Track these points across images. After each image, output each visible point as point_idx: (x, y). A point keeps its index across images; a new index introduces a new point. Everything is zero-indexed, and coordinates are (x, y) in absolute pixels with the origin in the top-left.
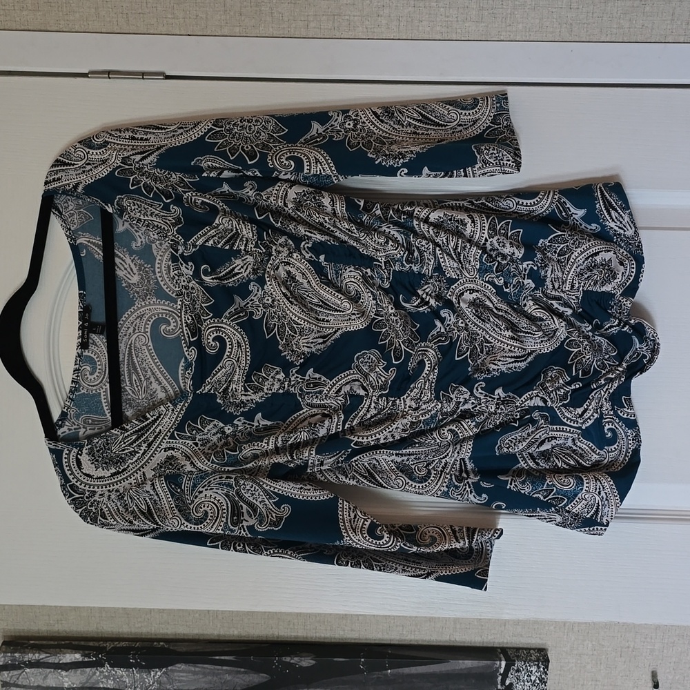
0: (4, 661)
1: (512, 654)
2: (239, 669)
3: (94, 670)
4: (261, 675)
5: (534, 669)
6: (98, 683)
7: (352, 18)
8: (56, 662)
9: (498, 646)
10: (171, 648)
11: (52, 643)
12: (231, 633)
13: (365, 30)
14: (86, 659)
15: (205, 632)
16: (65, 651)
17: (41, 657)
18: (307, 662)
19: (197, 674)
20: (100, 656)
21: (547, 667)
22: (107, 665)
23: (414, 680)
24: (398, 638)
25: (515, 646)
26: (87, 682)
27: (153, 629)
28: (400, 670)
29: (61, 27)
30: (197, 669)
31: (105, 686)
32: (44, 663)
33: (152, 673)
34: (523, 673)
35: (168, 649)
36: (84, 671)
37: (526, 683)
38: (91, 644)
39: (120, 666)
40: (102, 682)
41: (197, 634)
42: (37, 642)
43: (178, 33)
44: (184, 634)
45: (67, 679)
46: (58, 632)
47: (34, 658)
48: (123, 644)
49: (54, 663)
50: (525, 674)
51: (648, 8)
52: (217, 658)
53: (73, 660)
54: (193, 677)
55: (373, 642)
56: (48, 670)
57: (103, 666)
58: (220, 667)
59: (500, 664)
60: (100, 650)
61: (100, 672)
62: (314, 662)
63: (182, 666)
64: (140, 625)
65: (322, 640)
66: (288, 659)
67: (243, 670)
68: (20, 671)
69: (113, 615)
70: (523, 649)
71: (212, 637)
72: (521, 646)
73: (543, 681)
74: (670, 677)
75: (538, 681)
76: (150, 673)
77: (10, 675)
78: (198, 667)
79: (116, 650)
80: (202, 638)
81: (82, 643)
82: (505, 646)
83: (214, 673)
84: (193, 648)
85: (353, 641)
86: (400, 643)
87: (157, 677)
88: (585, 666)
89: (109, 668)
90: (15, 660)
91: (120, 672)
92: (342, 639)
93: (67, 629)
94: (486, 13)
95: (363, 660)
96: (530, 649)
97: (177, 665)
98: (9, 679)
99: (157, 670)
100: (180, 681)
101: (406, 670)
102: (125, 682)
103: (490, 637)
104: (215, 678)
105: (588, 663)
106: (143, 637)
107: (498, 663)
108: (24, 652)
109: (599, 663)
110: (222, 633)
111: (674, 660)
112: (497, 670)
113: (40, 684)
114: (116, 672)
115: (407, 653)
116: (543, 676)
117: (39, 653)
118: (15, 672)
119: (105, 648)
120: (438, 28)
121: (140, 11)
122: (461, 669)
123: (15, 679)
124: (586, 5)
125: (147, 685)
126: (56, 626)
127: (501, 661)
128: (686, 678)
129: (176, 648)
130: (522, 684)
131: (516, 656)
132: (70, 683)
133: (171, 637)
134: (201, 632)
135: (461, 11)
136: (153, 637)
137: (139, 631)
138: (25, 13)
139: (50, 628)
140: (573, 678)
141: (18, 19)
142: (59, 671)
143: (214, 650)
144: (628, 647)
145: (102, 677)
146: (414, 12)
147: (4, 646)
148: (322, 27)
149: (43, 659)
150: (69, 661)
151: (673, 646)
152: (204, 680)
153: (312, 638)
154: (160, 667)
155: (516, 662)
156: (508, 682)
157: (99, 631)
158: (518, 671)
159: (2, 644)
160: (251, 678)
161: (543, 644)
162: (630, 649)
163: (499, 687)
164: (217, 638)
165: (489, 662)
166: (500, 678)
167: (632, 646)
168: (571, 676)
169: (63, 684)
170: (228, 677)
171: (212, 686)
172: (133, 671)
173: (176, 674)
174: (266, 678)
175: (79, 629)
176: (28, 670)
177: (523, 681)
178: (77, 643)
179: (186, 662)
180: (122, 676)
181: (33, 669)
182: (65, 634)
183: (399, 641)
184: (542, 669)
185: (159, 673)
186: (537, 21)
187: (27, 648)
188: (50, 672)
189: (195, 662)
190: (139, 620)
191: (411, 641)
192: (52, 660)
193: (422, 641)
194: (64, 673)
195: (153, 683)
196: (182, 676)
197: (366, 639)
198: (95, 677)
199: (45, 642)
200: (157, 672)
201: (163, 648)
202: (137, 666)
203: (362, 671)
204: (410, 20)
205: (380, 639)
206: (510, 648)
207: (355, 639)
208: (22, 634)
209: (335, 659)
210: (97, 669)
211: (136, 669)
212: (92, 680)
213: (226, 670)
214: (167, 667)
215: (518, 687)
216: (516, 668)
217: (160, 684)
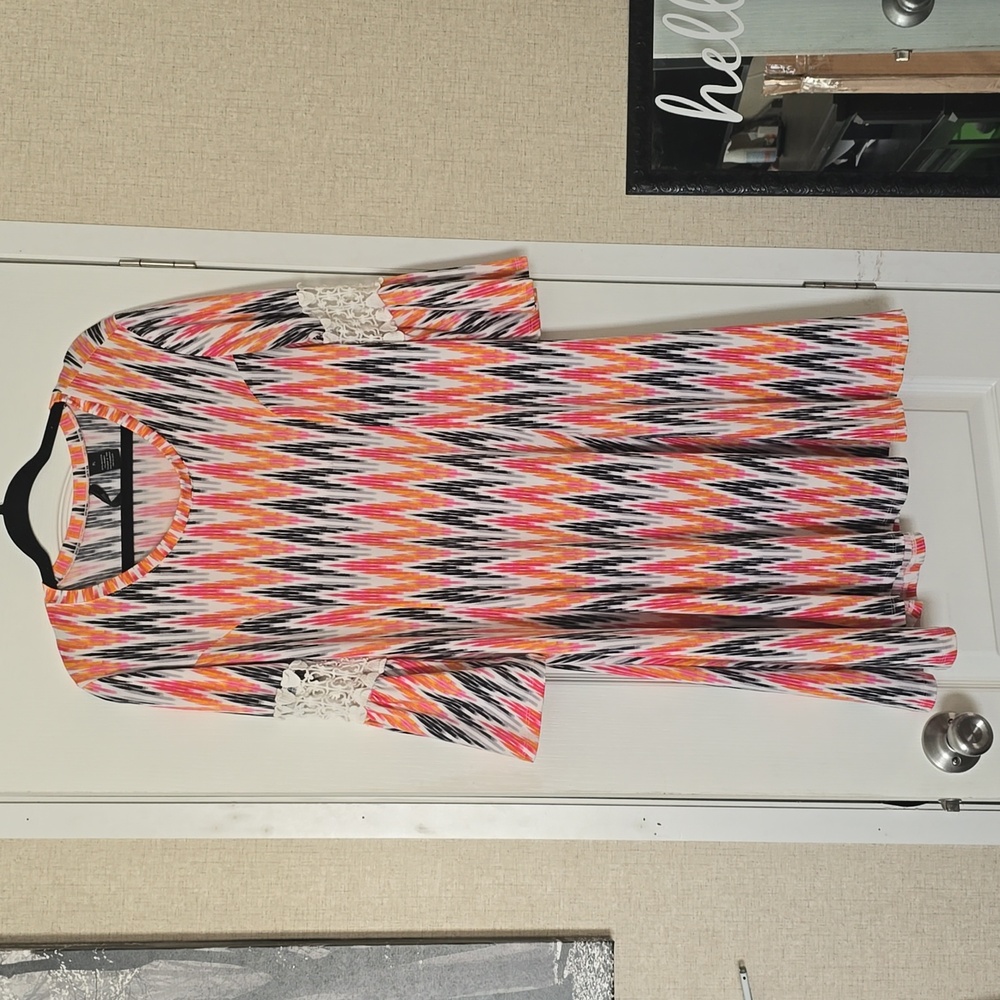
2: (233, 966)
3: (45, 974)
4: (260, 974)
5: (596, 951)
6: (49, 994)
14: (38, 958)
18: (319, 952)
19: (179, 977)
21: (612, 950)
22: (63, 966)
26: (34, 993)
27: (125, 927)
28: (436, 960)
30: (179, 968)
31: (57, 998)
33: (121, 976)
34: (584, 957)
37: (589, 973)
39: (79, 967)
40: (54, 992)
45: (7, 990)
50: (586, 959)
53: (21, 960)
54: (173, 982)
57: (57, 967)
59: (556, 946)
61: (53, 977)
62: (327, 952)
63: (161, 964)
66: (295, 949)
67: (238, 967)
69: (75, 908)
72: (580, 934)
73: (608, 970)
75: (602, 970)
76: (117, 975)
78: (180, 965)
83: (200, 973)
87: (127, 982)
88: (658, 962)
89: (66, 971)
91: (79, 976)
95: (388, 947)
97: (155, 963)
99: (128, 971)
100: (156, 988)
102: (84, 991)
103: (542, 923)
104: (201, 982)
105: (662, 957)
107: (553, 945)
109: (675, 955)
111: (762, 946)
112: (553, 957)
114: (74, 976)
116: (608, 962)
125: (113, 995)
127: (556, 943)
128: (781, 974)
130: (584, 974)
137: (106, 931)
140: (646, 979)
144: (707, 930)
145: (54, 985)
148: (350, 226)
150: (14, 962)
151: (760, 926)
152: (186, 984)
154: (132, 967)
156: (566, 973)
157: (54, 933)
158: (577, 955)
162: (710, 933)
163: (556, 980)
166: (556, 967)
167: (711, 928)
170: (218, 980)
171: (197, 994)
172: (96, 974)
173: (151, 977)
174: (267, 978)
175: (29, 932)
177: (585, 970)
180: (81, 983)
184: (606, 952)
185: (129, 977)
190: (108, 914)
194: (5, 980)
195: (121, 992)
196: (159, 980)
198: (45, 985)
200: (126, 975)
202: (102, 965)
210: (49, 973)
211: (100, 969)
212: (41, 991)
213: (217, 968)
214: (140, 966)
215: (579, 981)
216: (574, 951)
217: (129, 994)
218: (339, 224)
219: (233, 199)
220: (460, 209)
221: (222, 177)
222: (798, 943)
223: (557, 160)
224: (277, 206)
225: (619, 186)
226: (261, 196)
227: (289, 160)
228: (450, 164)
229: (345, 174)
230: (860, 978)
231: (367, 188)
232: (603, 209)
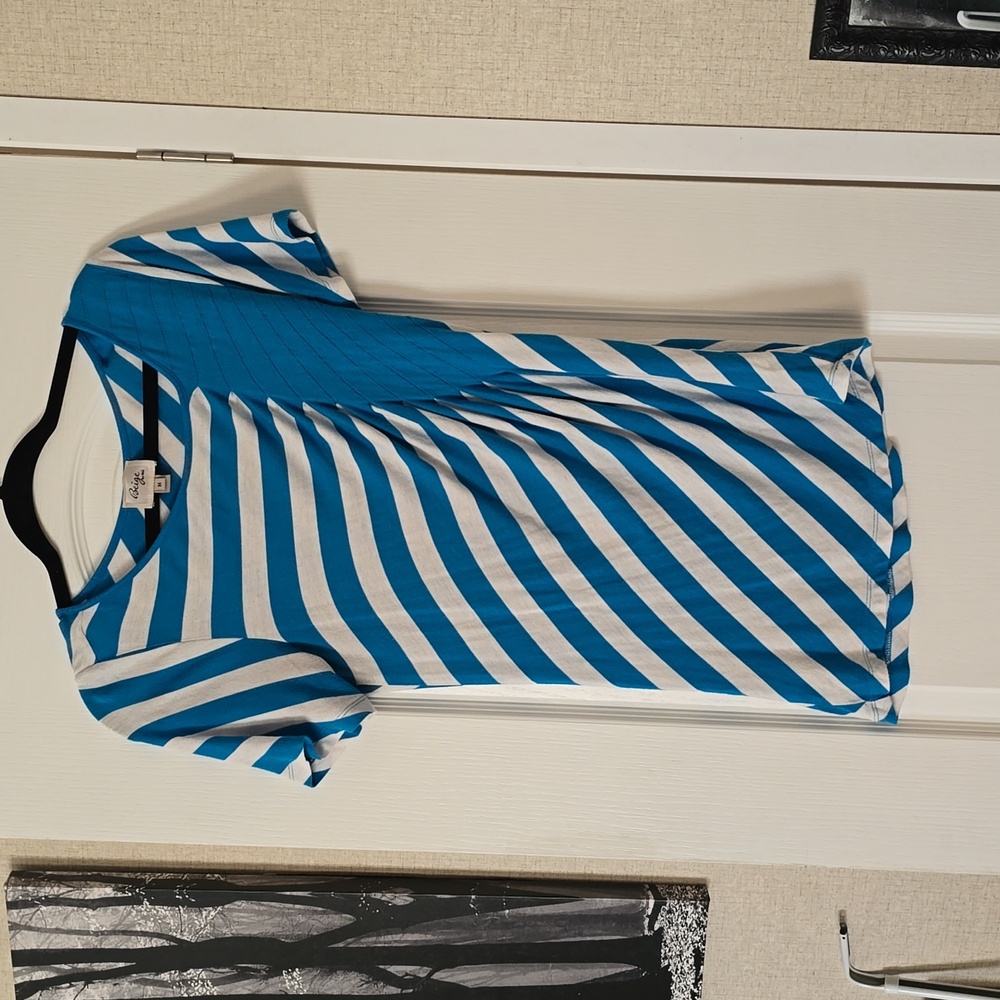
0: (13, 896)
1: (662, 890)
2: (316, 908)
3: (129, 908)
4: (344, 915)
5: (690, 909)
6: (134, 926)
7: (469, 91)
8: (81, 898)
9: (646, 881)
10: (229, 881)
11: (75, 873)
12: (306, 863)
13: (485, 107)
14: (120, 895)
15: (273, 862)
16: (92, 883)
17: (61, 891)
18: (402, 899)
19: (262, 915)
20: (137, 890)
21: (707, 907)
22: (146, 902)
23: (539, 923)
24: (519, 869)
25: (668, 881)
26: (119, 924)
27: (206, 858)
28: (521, 910)
29: (104, 94)
30: (262, 908)
31: (143, 929)
32: (65, 899)
33: (204, 913)
34: (677, 914)
35: (225, 882)
36: (116, 910)
37: (680, 927)
38: (125, 875)
39: (163, 903)
40: (140, 924)
41: (261, 865)
42: (55, 873)
43: (251, 106)
44: (245, 865)
45: (94, 920)
46: (83, 860)
47: (52, 892)
48: (166, 876)
49: (78, 900)
50: (678, 916)
51: (834, 88)
52: (288, 893)
53: (103, 896)
54: (256, 919)
55: (486, 875)
56: (70, 908)
57: (140, 903)
58: (291, 906)
59: (648, 903)
60: (137, 883)
61: (137, 911)
62: (411, 900)
63: (243, 904)
64: (188, 852)
65: (422, 873)
66: (378, 896)
67: (320, 909)
68: (34, 910)
70: (677, 885)
71: (282, 869)
72: (675, 881)
73: (701, 925)
74: (863, 922)
75: (695, 925)
76: (201, 911)
77: (21, 914)
78: (263, 905)
79: (157, 883)
80: (268, 869)
81: (114, 874)
82: (654, 881)
83: (284, 913)
84: (258, 881)
85: (462, 874)
86: (522, 876)
87: (211, 917)
88: (755, 908)
89: (149, 906)
90: (28, 895)
91: (163, 911)
92: (448, 871)
93: (95, 857)
94: (635, 89)
95: (473, 897)
96: (686, 886)
97: (236, 903)
98: (19, 920)
99: (211, 908)
100: (239, 923)
101: (529, 911)
102: (169, 923)
103: (635, 870)
104: (285, 920)
105: (759, 903)
106: (193, 867)
107: (645, 901)
108: (39, 885)
109: (773, 903)
110: (294, 862)
111: (867, 899)
112: (644, 910)
113: (60, 926)
114: (158, 911)
115: (530, 888)
116: (702, 919)
117: (58, 886)
118: (27, 911)
119: (144, 880)
120: (576, 107)
121: (203, 77)
122: (598, 909)
123: (27, 920)
124: (758, 83)
125: (198, 927)
126: (81, 852)
127: (648, 899)
128: (883, 923)
129: (234, 881)
130: (676, 928)
131: (668, 893)
132: (98, 925)
133: (228, 868)
134: (267, 861)
135: (605, 85)
136: (206, 867)
138: (57, 76)
139: (72, 855)
140: (740, 922)
141: (47, 84)
142: (85, 909)
143: (284, 883)
144: (809, 882)
145: (139, 917)
146: (547, 85)
147: (13, 878)
148: (432, 102)
149: (63, 894)
150: (97, 897)
152: (270, 922)
153: (409, 870)
154: (214, 905)
155: (668, 901)
156: (657, 926)
157: (136, 859)
158: (670, 912)
159: (11, 875)
160: (330, 920)
161: (702, 879)
162: (812, 886)
163: (646, 932)
164: (287, 869)
165: (633, 901)
166: (647, 921)
167: (813, 881)
168: (737, 920)
169: (89, 927)
170: (301, 919)
171: (280, 929)
172: (179, 910)
173: (235, 914)
174: (350, 919)
175: (110, 857)
176: (43, 908)
177: (677, 925)
178: (107, 874)
179: (248, 898)
180: (165, 917)
181: (50, 907)
182: (91, 864)
183: (520, 873)
184: (700, 910)
185: (213, 913)
186: (698, 100)
187: (43, 879)
188: (74, 910)
189: (259, 899)
191: (535, 873)
192: (75, 895)
193: (550, 874)
194: (90, 912)
195: (205, 926)
196: (242, 917)
197: (478, 871)
198: (130, 917)
199: (65, 873)
200: (210, 911)
201: (217, 881)
202: (185, 903)
203: (473, 911)
204: (540, 95)
205: (496, 872)
206: (661, 884)
207: (464, 871)
208: (36, 863)
209: (439, 896)
210: (133, 908)
211: (183, 907)
212: (126, 922)
213: (299, 909)
214: (223, 905)
215: (670, 933)
216: (667, 909)
217: (214, 927)
218: (419, 99)
219: (278, 64)
220: (579, 78)
221: (261, 33)
222: (906, 898)
223: (718, 6)
224: (335, 75)
225: (800, 45)
226: (314, 59)
227: (349, 8)
228: (569, 11)
229: (426, 28)
230: (967, 930)
231: (454, 48)
232: (776, 79)
